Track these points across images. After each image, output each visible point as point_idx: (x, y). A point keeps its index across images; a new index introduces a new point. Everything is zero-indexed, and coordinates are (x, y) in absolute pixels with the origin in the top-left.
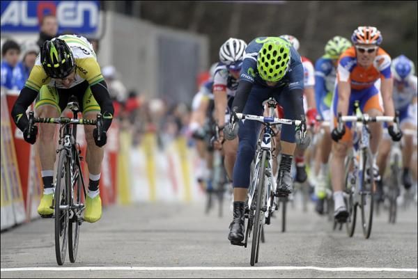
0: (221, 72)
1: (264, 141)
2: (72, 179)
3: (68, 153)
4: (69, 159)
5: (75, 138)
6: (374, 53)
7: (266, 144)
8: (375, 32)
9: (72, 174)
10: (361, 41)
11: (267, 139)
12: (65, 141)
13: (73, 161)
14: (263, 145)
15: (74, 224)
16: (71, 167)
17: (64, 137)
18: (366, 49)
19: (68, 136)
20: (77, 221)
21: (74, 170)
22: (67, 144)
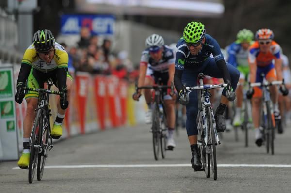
0: (146, 55)
1: (205, 100)
2: (43, 128)
3: (42, 112)
4: (43, 116)
5: (48, 102)
6: (269, 44)
7: (207, 102)
8: (269, 32)
9: (43, 125)
10: (261, 37)
11: (207, 99)
12: (41, 104)
13: (45, 117)
14: (206, 103)
15: (42, 157)
16: (44, 121)
17: (40, 101)
18: (265, 42)
19: (43, 101)
20: (44, 155)
21: (45, 123)
22: (42, 106)
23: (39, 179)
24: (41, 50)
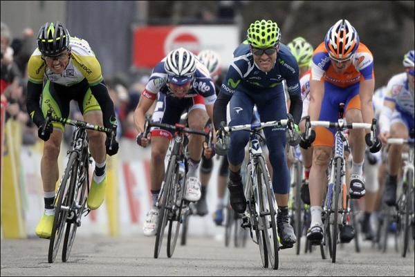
1: (254, 147)
2: (77, 181)
3: (78, 156)
4: (78, 163)
7: (257, 149)
9: (78, 177)
11: (256, 145)
12: (77, 144)
13: (82, 164)
14: (254, 152)
15: (72, 225)
16: (79, 170)
17: (76, 140)
19: (81, 140)
20: (76, 222)
21: (81, 173)
22: (78, 147)
23: (64, 259)
24: (47, 52)
